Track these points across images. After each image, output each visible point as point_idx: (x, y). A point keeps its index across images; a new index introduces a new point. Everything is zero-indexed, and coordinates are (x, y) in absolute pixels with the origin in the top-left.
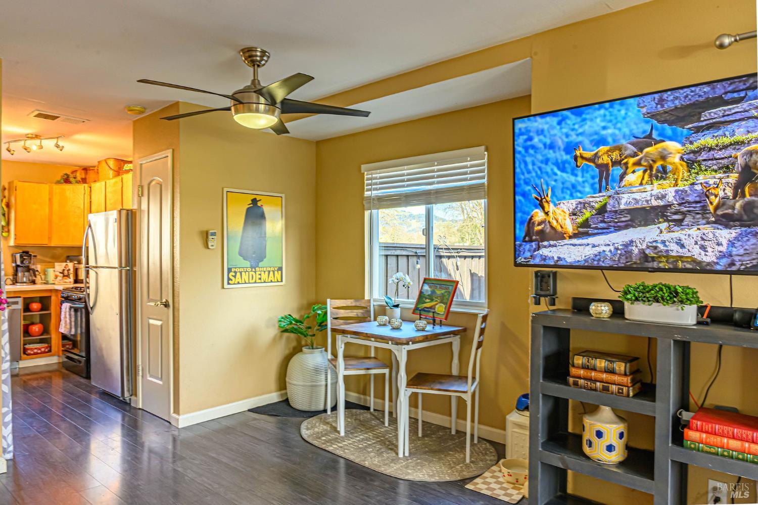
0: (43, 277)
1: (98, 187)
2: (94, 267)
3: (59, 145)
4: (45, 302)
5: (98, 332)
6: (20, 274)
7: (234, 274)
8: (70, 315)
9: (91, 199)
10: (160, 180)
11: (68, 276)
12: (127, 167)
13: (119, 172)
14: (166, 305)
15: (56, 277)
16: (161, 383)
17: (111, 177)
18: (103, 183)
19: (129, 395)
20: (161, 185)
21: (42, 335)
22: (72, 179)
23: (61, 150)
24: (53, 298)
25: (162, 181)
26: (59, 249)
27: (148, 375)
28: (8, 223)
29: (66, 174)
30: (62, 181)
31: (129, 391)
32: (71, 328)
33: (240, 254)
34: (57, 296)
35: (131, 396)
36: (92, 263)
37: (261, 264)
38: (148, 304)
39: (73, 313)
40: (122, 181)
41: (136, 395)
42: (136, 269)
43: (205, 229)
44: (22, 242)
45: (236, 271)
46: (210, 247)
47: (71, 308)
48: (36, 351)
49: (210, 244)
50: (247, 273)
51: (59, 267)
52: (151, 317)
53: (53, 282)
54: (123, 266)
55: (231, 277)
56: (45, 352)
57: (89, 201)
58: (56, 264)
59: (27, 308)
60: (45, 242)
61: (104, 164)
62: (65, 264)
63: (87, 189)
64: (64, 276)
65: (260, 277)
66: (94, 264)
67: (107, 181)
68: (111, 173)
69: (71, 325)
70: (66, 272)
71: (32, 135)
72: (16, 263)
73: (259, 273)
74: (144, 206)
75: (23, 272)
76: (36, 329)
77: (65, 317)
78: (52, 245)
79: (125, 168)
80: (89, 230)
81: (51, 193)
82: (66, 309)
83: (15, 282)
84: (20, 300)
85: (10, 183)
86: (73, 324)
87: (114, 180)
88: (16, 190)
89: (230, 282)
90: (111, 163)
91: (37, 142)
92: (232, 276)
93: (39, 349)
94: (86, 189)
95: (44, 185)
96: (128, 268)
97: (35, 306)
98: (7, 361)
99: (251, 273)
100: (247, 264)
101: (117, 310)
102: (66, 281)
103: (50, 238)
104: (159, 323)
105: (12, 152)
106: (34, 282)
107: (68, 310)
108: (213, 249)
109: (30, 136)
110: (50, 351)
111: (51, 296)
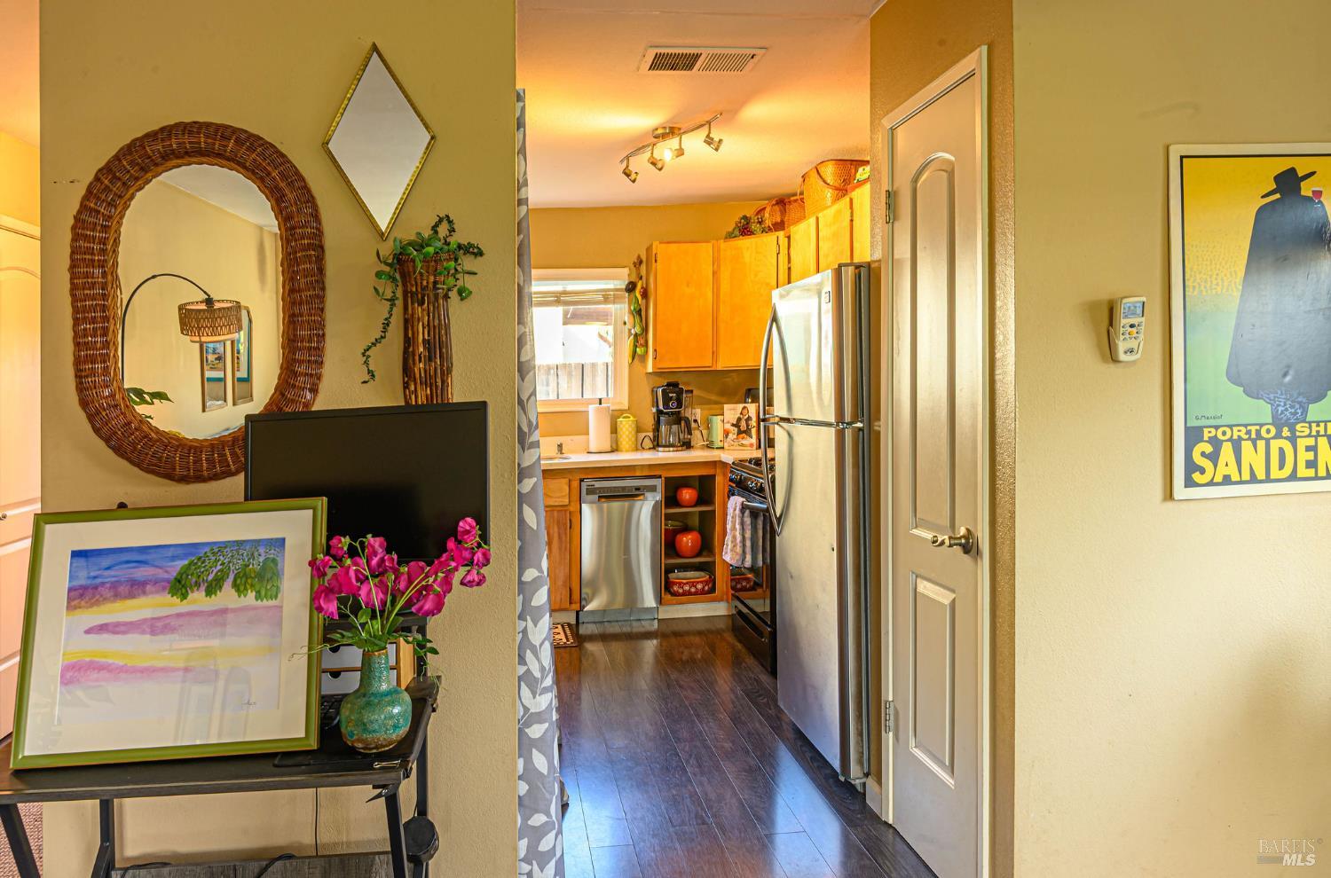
0: (705, 432)
1: (802, 232)
2: (783, 419)
3: (712, 139)
4: (704, 486)
5: (790, 581)
6: (663, 428)
7: (1208, 449)
8: (742, 524)
9: (789, 262)
10: (947, 156)
11: (747, 432)
12: (863, 173)
13: (844, 188)
14: (968, 546)
15: (726, 434)
16: (950, 781)
17: (829, 203)
18: (812, 221)
19: (861, 775)
20: (951, 175)
21: (699, 554)
22: (754, 227)
23: (717, 150)
24: (719, 479)
25: (953, 158)
26: (734, 374)
27: (912, 742)
28: (645, 330)
29: (745, 218)
30: (737, 232)
31: (860, 762)
32: (744, 552)
33: (1234, 377)
34: (725, 475)
35: (867, 775)
36: (780, 409)
37: (1314, 411)
38: (915, 531)
39: (748, 520)
40: (851, 207)
41: (879, 781)
42: (883, 426)
43: (1104, 295)
44: (668, 364)
45: (1220, 436)
46: (1122, 357)
47: (743, 508)
48: (687, 588)
49: (1122, 346)
50: (1261, 444)
51: (732, 412)
52: (922, 572)
53: (721, 445)
54: (848, 418)
55: (1198, 459)
56: (703, 592)
57: (786, 267)
58: (726, 407)
59: (671, 500)
60: (705, 362)
61: (814, 177)
62: (741, 406)
63: (783, 242)
64: (740, 432)
65: (1310, 456)
66: (784, 414)
67: (820, 215)
68: (829, 194)
69: (744, 546)
70: (743, 425)
71: (665, 128)
72: (657, 406)
73: (1311, 442)
74: (903, 250)
75: (669, 424)
76: (688, 541)
77: (734, 528)
78: (719, 368)
79: (858, 176)
80: (774, 325)
81: (716, 261)
82: (735, 510)
83: (655, 443)
84: (659, 483)
85: (649, 249)
86: (748, 543)
87: (836, 207)
88: (656, 261)
89: (1196, 477)
90: (829, 172)
91: (673, 143)
92: (1203, 454)
93: (693, 585)
94: (780, 243)
95: (704, 245)
96: (859, 425)
97: (687, 495)
98: (545, 690)
99: (1275, 444)
100: (1261, 411)
101: (833, 539)
102: (744, 442)
103: (715, 354)
104: (945, 597)
105: (633, 177)
106: (687, 445)
107: (738, 512)
108: (1134, 362)
109: (660, 131)
110: (713, 590)
111: (715, 475)
